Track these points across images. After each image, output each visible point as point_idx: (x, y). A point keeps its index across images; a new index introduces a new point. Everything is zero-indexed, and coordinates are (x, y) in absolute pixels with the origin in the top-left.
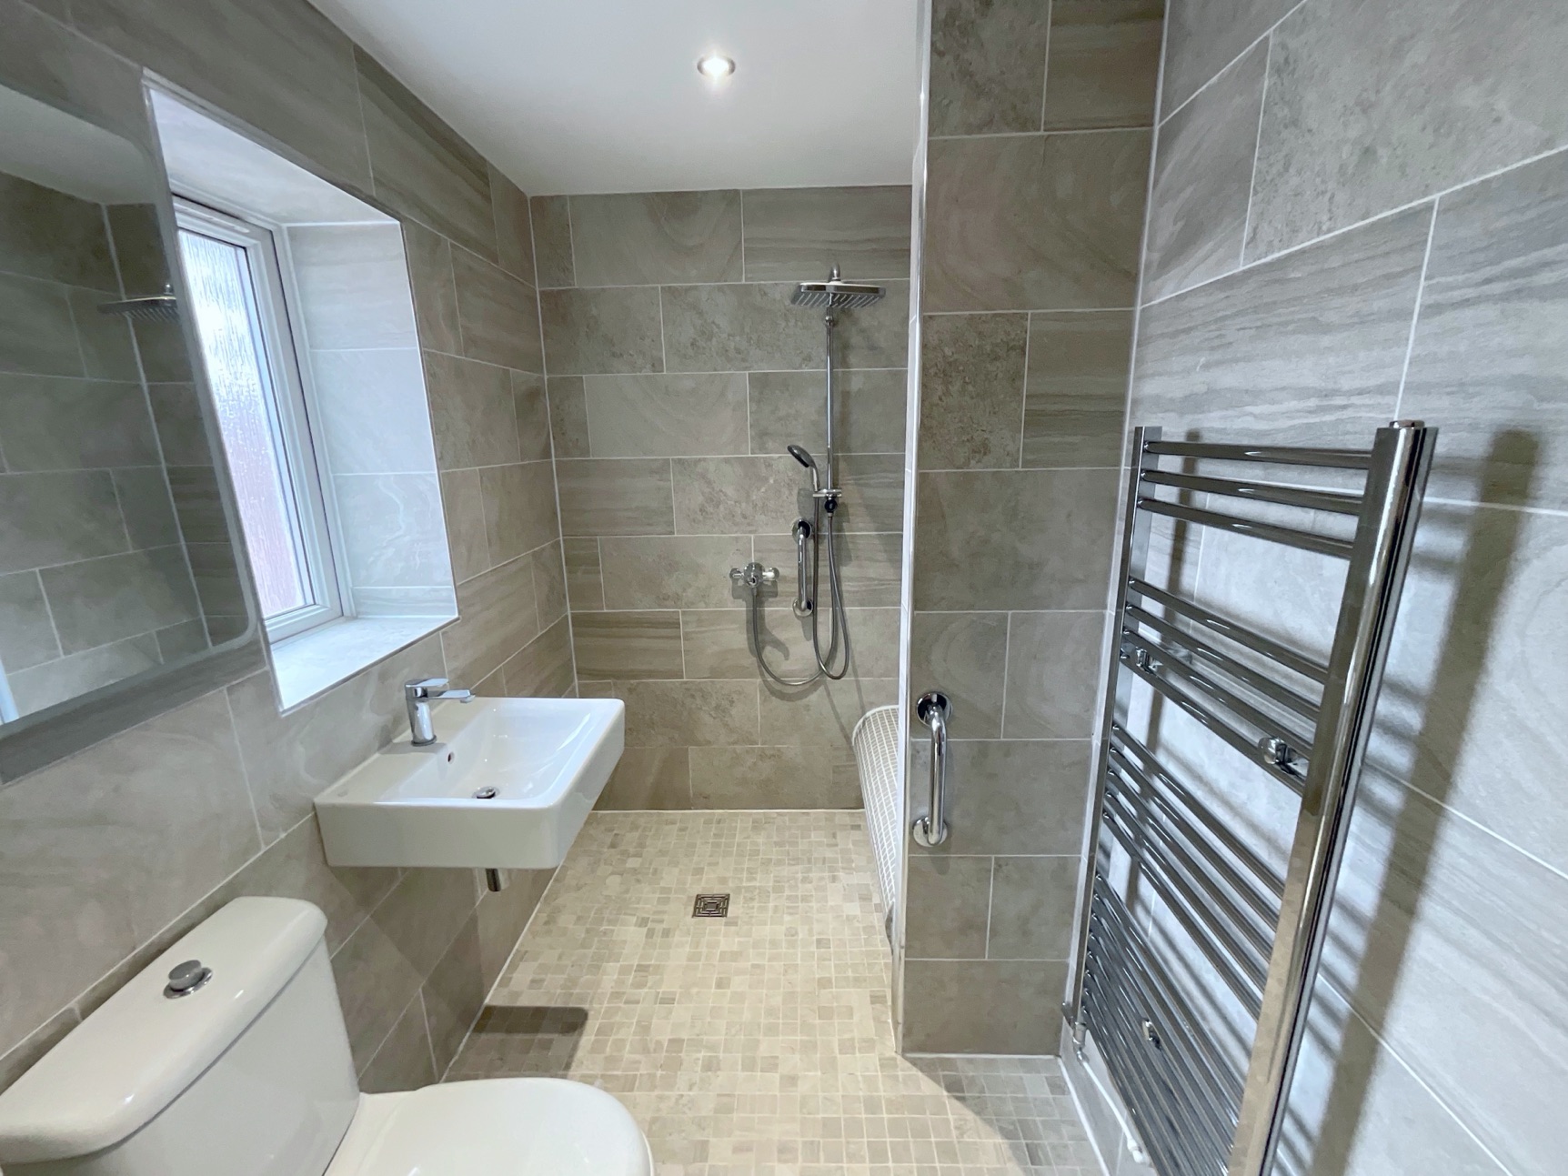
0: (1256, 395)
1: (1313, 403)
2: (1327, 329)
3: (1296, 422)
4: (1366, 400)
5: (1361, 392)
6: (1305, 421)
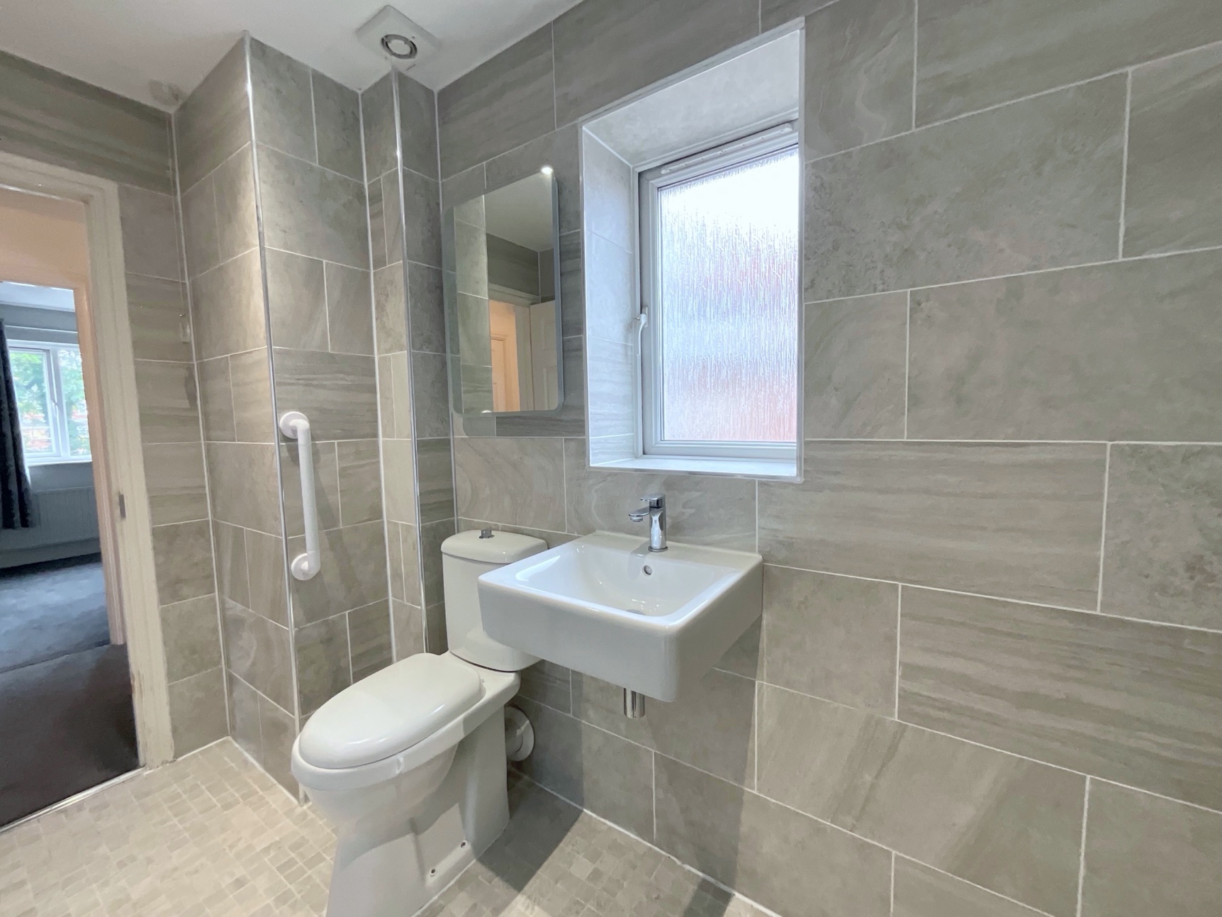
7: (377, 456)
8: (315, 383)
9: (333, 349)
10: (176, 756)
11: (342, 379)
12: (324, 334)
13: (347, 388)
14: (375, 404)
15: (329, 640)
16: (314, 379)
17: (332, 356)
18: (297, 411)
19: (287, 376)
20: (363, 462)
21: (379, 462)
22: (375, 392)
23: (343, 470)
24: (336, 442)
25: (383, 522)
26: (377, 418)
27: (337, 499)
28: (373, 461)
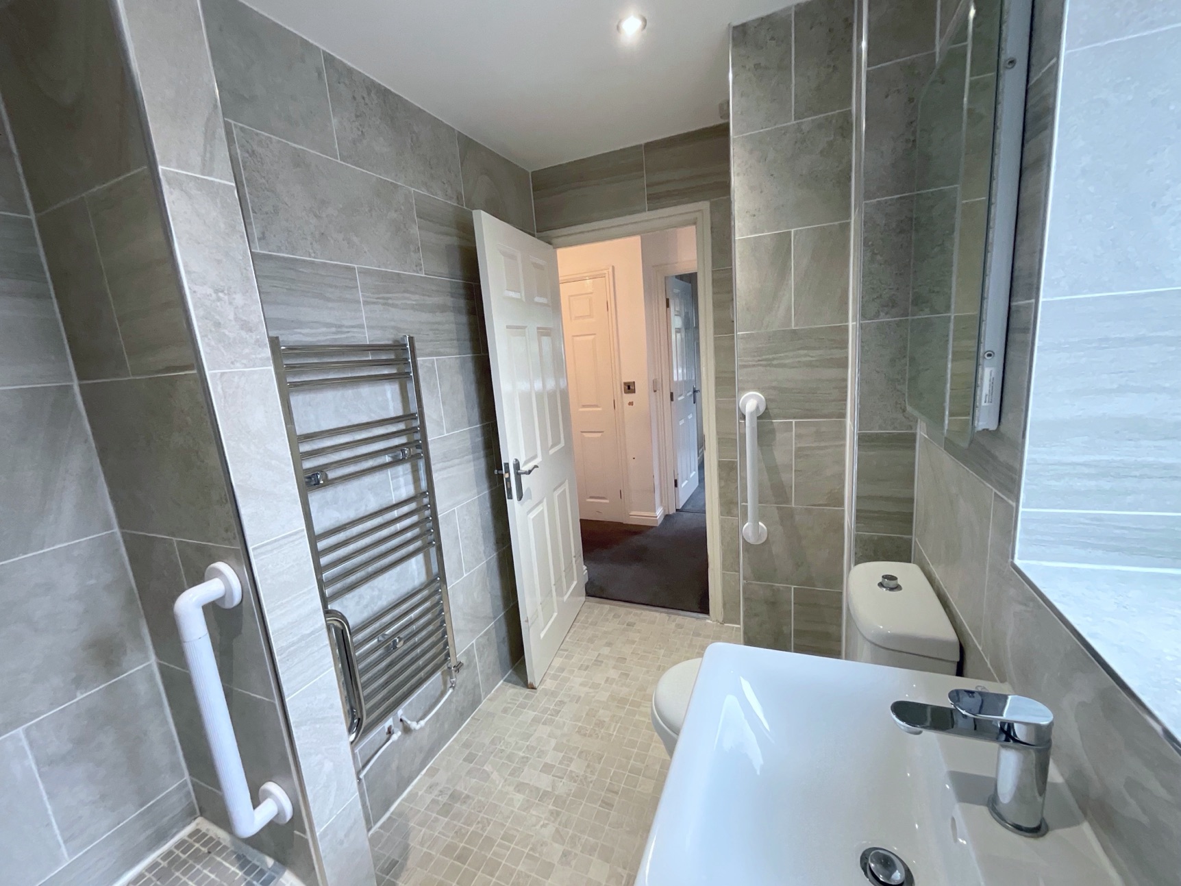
0: (301, 324)
1: (334, 329)
2: (329, 300)
3: (328, 337)
4: (355, 330)
5: (353, 327)
6: (332, 337)
7: (844, 438)
8: (775, 362)
9: (796, 325)
10: (724, 621)
11: (806, 355)
12: (789, 309)
13: (809, 365)
14: (845, 380)
15: (773, 603)
16: (774, 359)
17: (794, 332)
18: (756, 391)
19: (749, 359)
20: (823, 444)
21: (844, 445)
22: (846, 367)
23: (799, 449)
24: (794, 421)
25: (843, 511)
26: (846, 396)
27: (790, 478)
28: (837, 443)
